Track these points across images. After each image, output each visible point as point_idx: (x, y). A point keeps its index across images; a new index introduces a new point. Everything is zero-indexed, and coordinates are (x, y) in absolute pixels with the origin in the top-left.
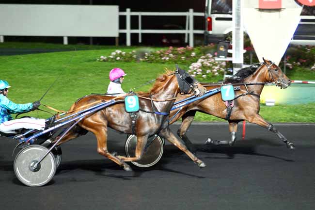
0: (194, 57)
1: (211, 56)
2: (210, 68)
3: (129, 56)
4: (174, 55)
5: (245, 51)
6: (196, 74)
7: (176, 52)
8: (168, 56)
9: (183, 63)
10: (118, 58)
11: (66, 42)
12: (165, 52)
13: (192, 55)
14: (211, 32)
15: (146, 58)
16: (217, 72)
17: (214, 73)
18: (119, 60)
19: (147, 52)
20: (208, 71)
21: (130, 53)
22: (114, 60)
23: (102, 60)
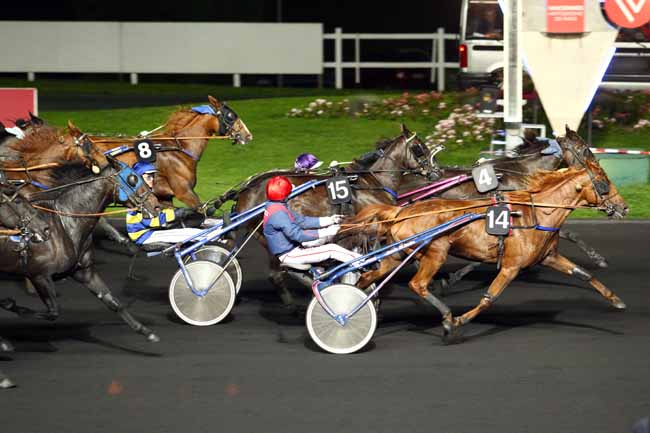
0: (444, 109)
1: (471, 108)
2: (469, 128)
3: (338, 108)
4: (410, 105)
5: (524, 102)
7: (414, 102)
8: (401, 109)
9: (426, 119)
10: (320, 112)
11: (237, 83)
12: (396, 101)
13: (440, 107)
14: (465, 70)
15: (366, 111)
16: (480, 134)
17: (475, 136)
18: (322, 115)
19: (368, 102)
20: (466, 133)
21: (340, 103)
22: (313, 115)
23: (293, 115)
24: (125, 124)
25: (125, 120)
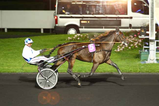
2: (132, 43)
5: (156, 32)
6: (125, 47)
16: (137, 45)
17: (135, 46)
18: (79, 39)
20: (132, 45)
21: (85, 35)
23: (69, 40)
24: (8, 43)
25: (9, 42)
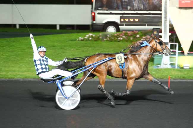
0: (139, 37)
3: (97, 37)
4: (125, 36)
5: (170, 34)
7: (127, 35)
8: (122, 37)
9: (131, 41)
10: (90, 39)
11: (58, 28)
12: (120, 34)
13: (137, 37)
15: (108, 38)
18: (91, 40)
19: (109, 35)
21: (98, 35)
22: (88, 40)
23: (80, 40)
25: (14, 42)
